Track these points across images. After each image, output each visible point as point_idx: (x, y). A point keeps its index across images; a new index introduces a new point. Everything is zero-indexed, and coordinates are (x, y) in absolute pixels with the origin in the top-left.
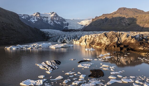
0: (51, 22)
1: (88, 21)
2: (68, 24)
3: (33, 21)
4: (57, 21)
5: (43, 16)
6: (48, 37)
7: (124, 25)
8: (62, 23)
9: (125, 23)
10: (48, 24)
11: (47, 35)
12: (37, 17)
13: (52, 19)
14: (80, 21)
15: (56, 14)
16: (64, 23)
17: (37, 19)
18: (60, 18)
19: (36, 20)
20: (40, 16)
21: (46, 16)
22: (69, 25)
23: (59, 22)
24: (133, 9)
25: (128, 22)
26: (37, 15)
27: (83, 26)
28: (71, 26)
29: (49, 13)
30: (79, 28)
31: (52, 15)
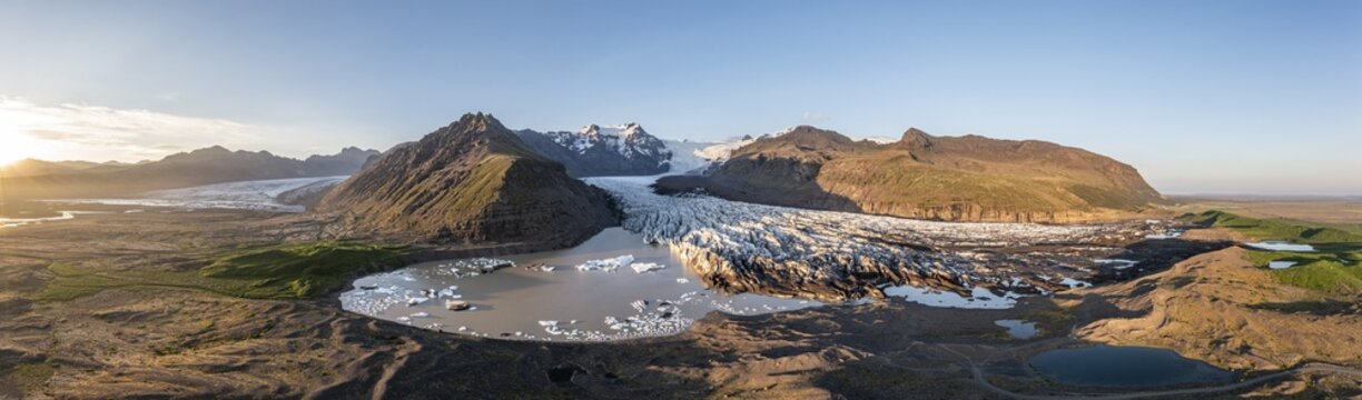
0: (626, 150)
1: (725, 147)
2: (670, 155)
3: (582, 147)
4: (642, 147)
5: (605, 134)
6: (621, 212)
7: (798, 178)
8: (656, 153)
9: (800, 174)
10: (619, 155)
11: (619, 207)
12: (591, 137)
13: (629, 143)
14: (701, 147)
15: (639, 128)
16: (661, 151)
17: (591, 142)
18: (651, 139)
19: (589, 145)
20: (599, 135)
21: (615, 134)
22: (673, 159)
23: (647, 151)
24: (828, 132)
25: (807, 172)
26: (590, 131)
27: (710, 163)
28: (679, 160)
29: (623, 127)
30: (700, 165)
31: (630, 131)
